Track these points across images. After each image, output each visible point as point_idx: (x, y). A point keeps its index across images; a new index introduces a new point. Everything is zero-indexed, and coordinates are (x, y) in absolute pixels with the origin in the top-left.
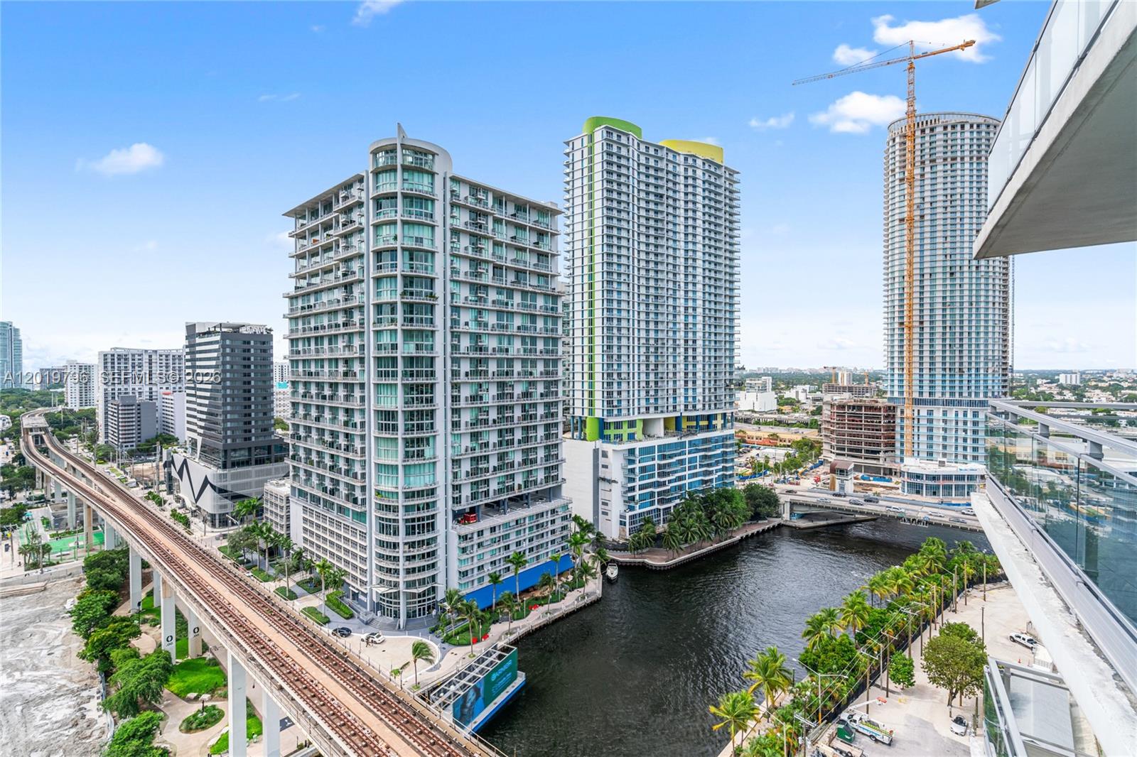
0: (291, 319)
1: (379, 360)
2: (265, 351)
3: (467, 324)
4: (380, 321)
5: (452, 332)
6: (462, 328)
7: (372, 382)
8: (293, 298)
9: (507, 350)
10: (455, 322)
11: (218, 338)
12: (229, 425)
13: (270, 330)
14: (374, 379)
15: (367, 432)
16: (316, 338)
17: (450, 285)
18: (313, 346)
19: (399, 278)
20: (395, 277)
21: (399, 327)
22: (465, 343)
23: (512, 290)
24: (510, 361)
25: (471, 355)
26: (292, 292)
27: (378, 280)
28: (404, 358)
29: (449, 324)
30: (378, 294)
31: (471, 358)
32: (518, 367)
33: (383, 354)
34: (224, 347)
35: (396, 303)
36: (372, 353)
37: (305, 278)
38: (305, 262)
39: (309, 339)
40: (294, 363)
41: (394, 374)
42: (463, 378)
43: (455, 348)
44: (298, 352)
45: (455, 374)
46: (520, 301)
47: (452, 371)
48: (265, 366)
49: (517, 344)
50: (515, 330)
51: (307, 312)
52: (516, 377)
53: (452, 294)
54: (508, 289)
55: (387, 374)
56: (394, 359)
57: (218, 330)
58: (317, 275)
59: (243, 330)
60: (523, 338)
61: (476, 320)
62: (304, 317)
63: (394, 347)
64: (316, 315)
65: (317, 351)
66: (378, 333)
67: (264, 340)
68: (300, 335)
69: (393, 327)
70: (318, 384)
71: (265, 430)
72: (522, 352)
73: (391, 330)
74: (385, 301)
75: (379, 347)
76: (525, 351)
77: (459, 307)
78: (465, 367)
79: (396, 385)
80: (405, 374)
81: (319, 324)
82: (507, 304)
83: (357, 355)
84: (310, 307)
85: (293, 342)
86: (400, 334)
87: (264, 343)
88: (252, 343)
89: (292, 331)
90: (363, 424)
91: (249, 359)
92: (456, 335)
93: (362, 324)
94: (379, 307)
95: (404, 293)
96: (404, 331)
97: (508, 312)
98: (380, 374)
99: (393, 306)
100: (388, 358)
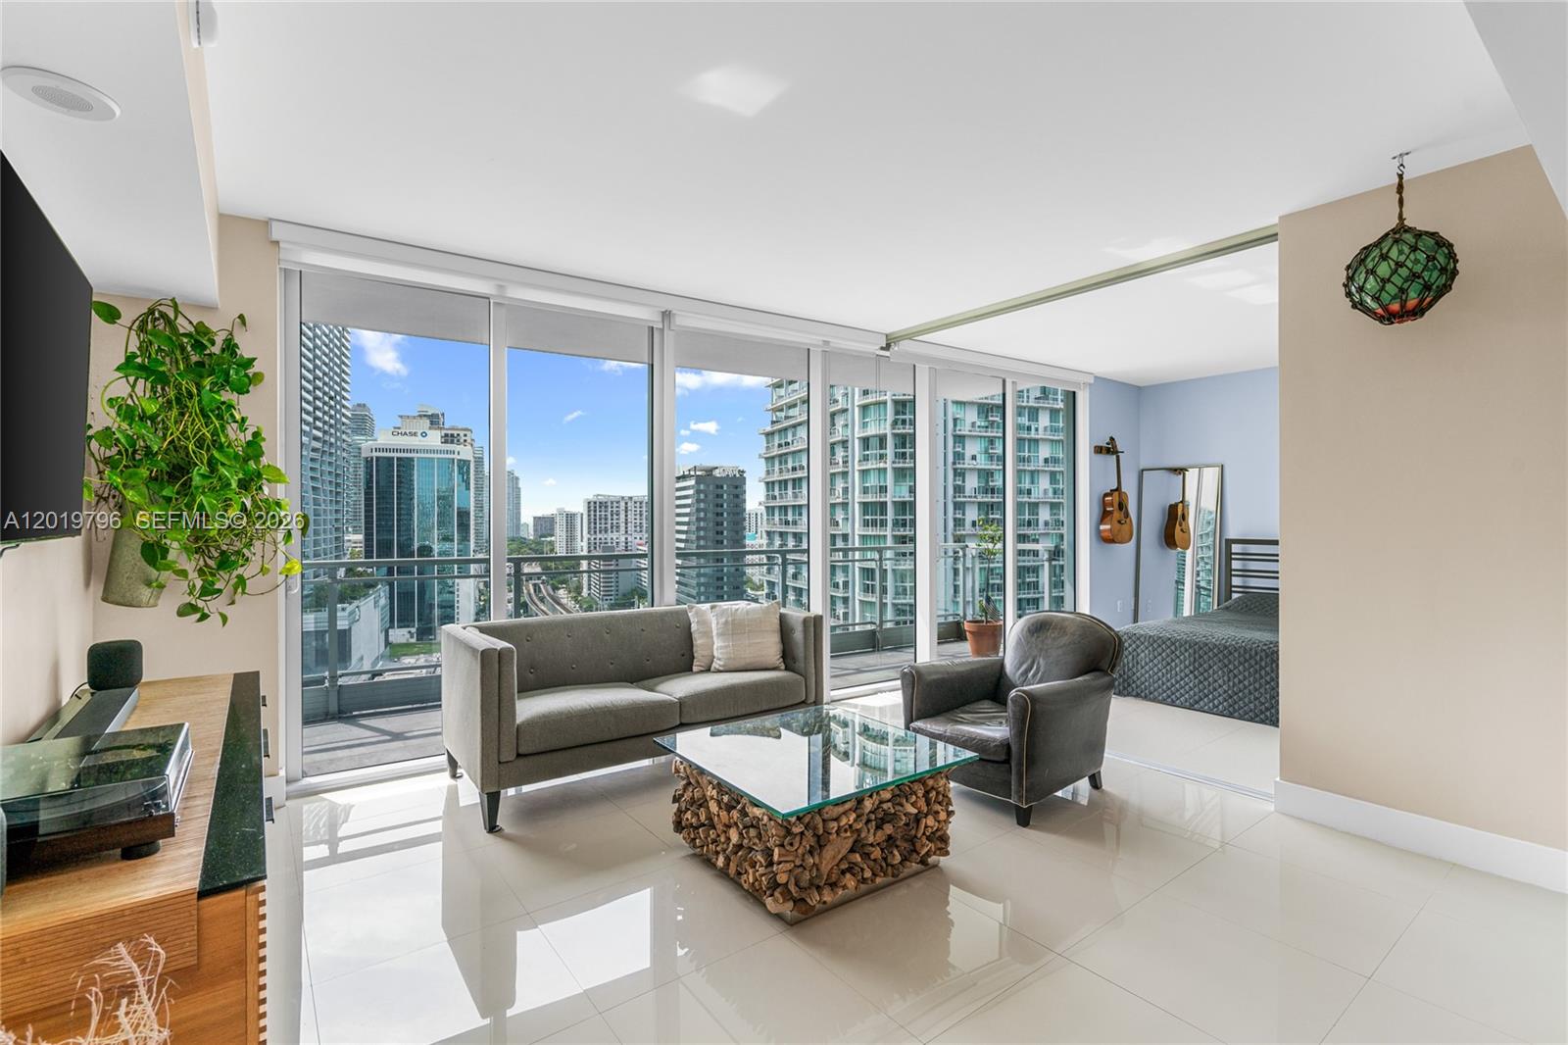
0: (766, 458)
1: (865, 506)
2: (737, 496)
3: (974, 458)
4: (866, 458)
5: (955, 470)
6: (968, 463)
7: (857, 532)
8: (769, 435)
9: (1029, 492)
10: (959, 456)
11: (692, 482)
12: (702, 580)
13: (743, 472)
14: (859, 530)
15: (850, 594)
16: (794, 480)
17: (951, 409)
18: (790, 491)
19: (890, 405)
20: (885, 403)
21: (889, 465)
22: (972, 482)
23: (1037, 409)
24: (1034, 507)
25: (980, 499)
26: (769, 429)
27: (864, 408)
28: (894, 503)
29: (950, 459)
30: (864, 425)
31: (979, 503)
32: (1044, 514)
33: (870, 498)
34: (698, 492)
35: (885, 435)
36: (858, 497)
37: (782, 410)
38: (782, 391)
39: (786, 481)
40: (770, 510)
41: (883, 523)
42: (968, 529)
43: (959, 490)
44: (774, 498)
45: (959, 523)
46: (1048, 424)
47: (955, 520)
48: (738, 514)
49: (1044, 483)
50: (1041, 463)
51: (784, 450)
52: (1041, 529)
53: (955, 420)
54: (1030, 408)
55: (874, 523)
56: (883, 505)
57: (692, 473)
58: (795, 406)
59: (717, 473)
60: (1053, 474)
61: (986, 452)
62: (781, 456)
63: (883, 489)
64: (794, 452)
65: (795, 496)
66: (864, 473)
67: (737, 483)
68: (776, 477)
69: (882, 465)
70: (795, 535)
71: (738, 588)
72: (1050, 494)
73: (879, 469)
74: (874, 433)
75: (865, 491)
76: (1055, 493)
77: (964, 436)
78: (972, 514)
79: (885, 536)
80: (896, 523)
81: (797, 464)
82: (1029, 428)
83: (840, 500)
84: (787, 444)
85: (770, 485)
86: (890, 474)
87: (736, 487)
88: (725, 487)
89: (768, 472)
90: (846, 584)
91: (722, 506)
92: (959, 474)
93: (845, 462)
94: (866, 442)
95: (895, 422)
96: (894, 469)
97: (1030, 440)
98: (866, 523)
99: (882, 439)
100: (875, 502)
